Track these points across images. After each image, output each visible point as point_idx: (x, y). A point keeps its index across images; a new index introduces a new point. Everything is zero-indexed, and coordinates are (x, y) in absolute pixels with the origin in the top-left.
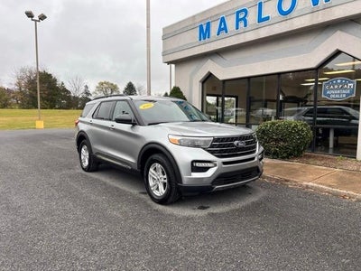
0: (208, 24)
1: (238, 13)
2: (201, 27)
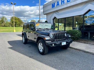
0: (54, 3)
2: (52, 4)
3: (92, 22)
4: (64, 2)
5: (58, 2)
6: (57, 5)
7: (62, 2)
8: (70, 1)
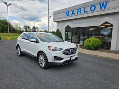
0: (69, 12)
1: (78, 9)
2: (66, 12)
3: (108, 33)
4: (80, 11)
5: (73, 11)
6: (72, 14)
7: (78, 11)
8: (87, 12)
